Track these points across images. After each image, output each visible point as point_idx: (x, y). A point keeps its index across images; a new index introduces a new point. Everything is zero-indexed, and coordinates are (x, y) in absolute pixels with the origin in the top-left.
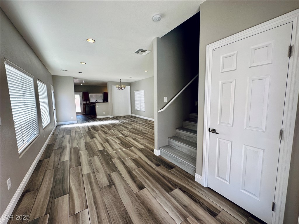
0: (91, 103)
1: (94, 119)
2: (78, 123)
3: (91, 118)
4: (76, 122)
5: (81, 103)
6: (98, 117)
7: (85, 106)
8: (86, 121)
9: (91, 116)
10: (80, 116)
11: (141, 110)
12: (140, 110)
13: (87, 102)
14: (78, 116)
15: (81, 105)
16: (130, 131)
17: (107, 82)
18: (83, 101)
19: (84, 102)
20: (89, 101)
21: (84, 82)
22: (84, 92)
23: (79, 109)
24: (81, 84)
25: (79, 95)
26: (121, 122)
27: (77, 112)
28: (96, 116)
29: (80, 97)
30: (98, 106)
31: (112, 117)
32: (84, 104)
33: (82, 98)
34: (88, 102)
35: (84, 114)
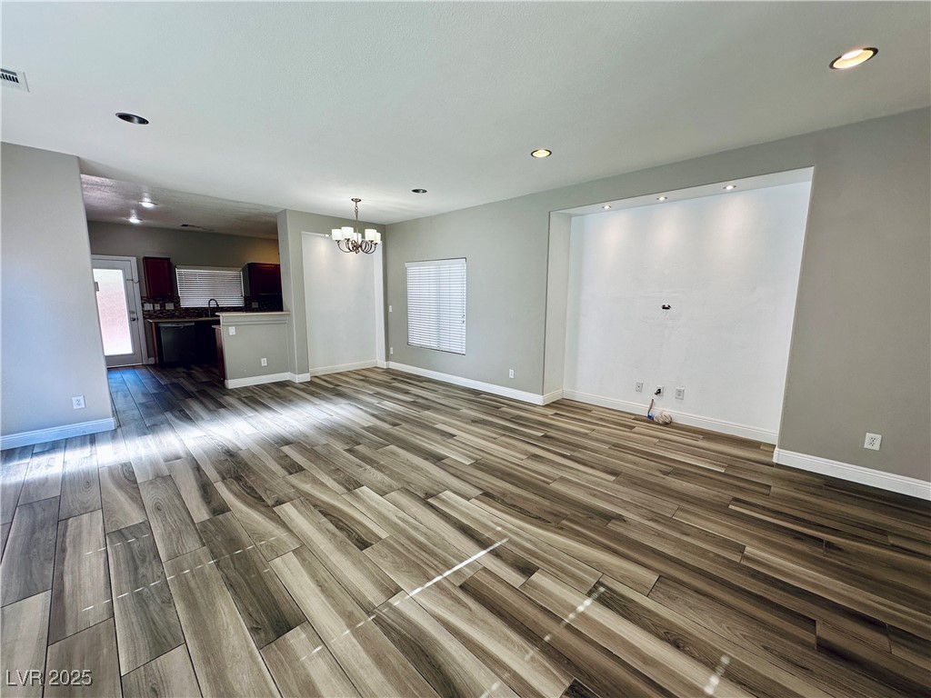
0: (187, 309)
1: (211, 392)
2: (125, 436)
3: (192, 389)
4: (111, 422)
5: (131, 312)
6: (232, 384)
7: (158, 329)
8: (169, 415)
9: (190, 376)
10: (129, 377)
11: (444, 347)
12: (434, 345)
13: (163, 306)
14: (117, 376)
15: (132, 320)
16: (486, 494)
17: (275, 216)
18: (144, 300)
19: (148, 307)
20: (176, 300)
21: (147, 204)
22: (146, 260)
23: (120, 339)
24: (129, 215)
25: (121, 271)
26: (373, 415)
27: (108, 352)
28: (224, 378)
29: (126, 280)
30: (232, 331)
31: (306, 377)
32: (147, 315)
33: (137, 287)
34: (170, 306)
35: (152, 361)
